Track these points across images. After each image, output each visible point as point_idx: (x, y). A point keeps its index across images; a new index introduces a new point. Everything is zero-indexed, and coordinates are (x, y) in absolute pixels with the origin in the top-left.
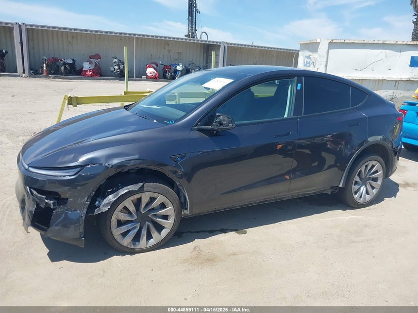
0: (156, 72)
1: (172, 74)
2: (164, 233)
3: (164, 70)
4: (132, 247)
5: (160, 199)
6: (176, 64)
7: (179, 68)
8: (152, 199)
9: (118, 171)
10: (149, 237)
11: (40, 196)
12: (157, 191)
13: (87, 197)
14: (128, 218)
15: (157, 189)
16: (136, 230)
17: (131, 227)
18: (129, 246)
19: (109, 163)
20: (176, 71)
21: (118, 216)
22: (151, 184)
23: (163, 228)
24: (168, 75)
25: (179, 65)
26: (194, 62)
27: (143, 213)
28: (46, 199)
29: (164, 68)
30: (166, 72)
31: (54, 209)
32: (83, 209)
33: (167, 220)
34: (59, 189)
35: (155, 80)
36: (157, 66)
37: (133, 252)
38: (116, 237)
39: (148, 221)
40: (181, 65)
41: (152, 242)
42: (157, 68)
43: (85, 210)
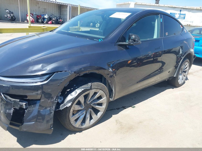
0: (32, 19)
1: (42, 20)
2: (100, 114)
3: (37, 18)
4: (81, 127)
5: (100, 93)
6: (44, 15)
7: (46, 17)
8: (95, 93)
9: (77, 76)
10: (91, 118)
11: (14, 99)
12: (99, 88)
13: (55, 97)
14: (80, 108)
15: (99, 86)
16: (83, 116)
17: (81, 114)
18: (79, 127)
19: (72, 70)
20: (44, 19)
21: (74, 108)
22: (96, 83)
23: (99, 111)
24: (40, 21)
25: (45, 15)
26: (53, 14)
27: (88, 103)
28: (20, 101)
29: (37, 16)
30: (39, 19)
31: (26, 109)
32: (53, 107)
33: (102, 106)
34: (33, 93)
35: (33, 23)
36: (33, 16)
37: (80, 130)
38: (72, 123)
39: (90, 108)
40: (47, 15)
41: (93, 121)
42: (33, 17)
43: (54, 107)
